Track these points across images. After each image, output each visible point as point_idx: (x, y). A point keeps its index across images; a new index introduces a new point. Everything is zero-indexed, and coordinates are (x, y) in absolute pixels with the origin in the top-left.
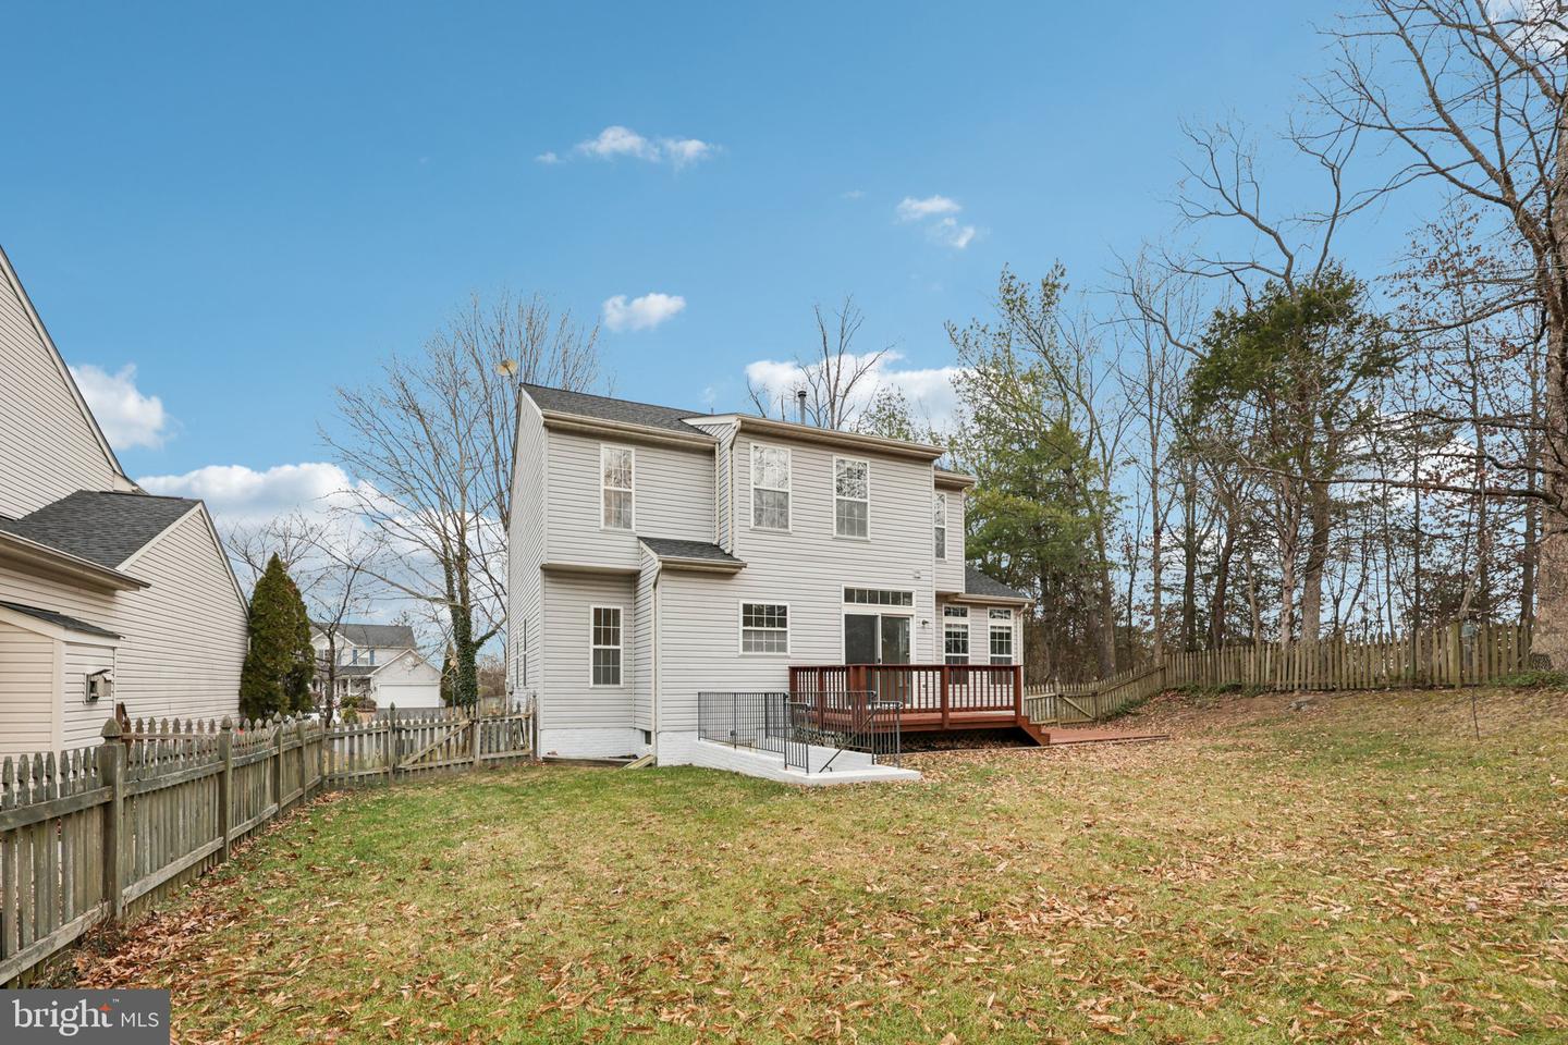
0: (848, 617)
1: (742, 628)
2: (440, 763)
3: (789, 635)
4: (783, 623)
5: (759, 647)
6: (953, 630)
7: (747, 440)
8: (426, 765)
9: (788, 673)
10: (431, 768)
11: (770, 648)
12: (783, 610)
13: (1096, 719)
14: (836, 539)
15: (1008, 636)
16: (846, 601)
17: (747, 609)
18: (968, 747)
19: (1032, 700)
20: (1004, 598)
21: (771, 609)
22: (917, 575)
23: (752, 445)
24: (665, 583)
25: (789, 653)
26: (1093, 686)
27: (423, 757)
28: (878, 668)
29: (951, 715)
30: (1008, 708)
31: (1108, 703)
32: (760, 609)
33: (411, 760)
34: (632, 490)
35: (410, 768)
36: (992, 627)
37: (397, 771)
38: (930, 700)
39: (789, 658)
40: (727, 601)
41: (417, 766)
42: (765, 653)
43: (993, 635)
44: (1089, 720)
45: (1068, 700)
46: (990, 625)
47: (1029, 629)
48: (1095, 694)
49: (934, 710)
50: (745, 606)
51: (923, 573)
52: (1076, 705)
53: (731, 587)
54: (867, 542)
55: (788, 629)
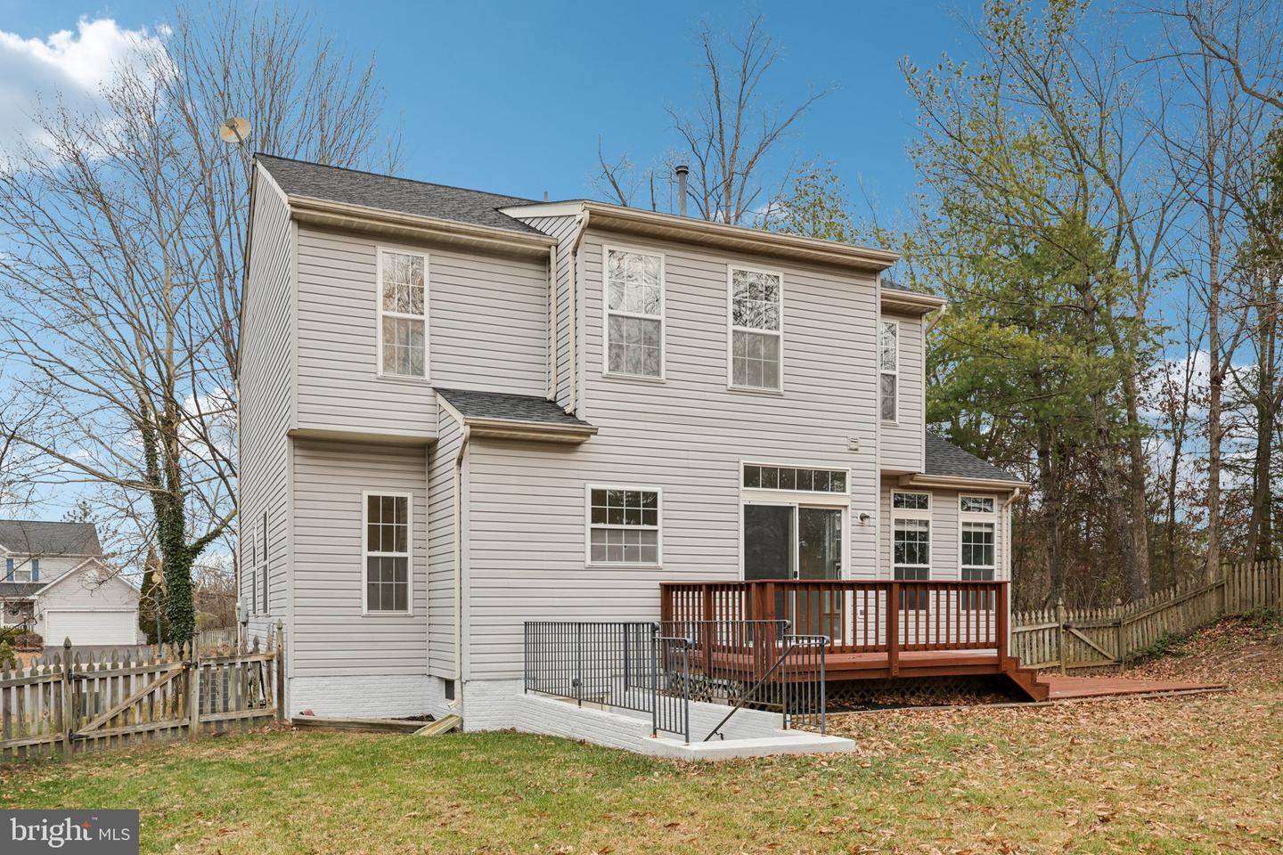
0: (749, 510)
1: (589, 525)
2: (140, 728)
3: (660, 535)
4: (651, 518)
5: (615, 554)
6: (906, 528)
7: (598, 241)
8: (119, 730)
9: (658, 593)
10: (126, 736)
11: (632, 555)
12: (652, 498)
13: (1119, 662)
14: (732, 391)
15: (989, 537)
16: (746, 485)
17: (598, 496)
18: (926, 703)
19: (1023, 633)
20: (983, 480)
21: (635, 496)
22: (854, 446)
23: (606, 248)
24: (475, 458)
25: (660, 563)
26: (1114, 613)
27: (114, 719)
28: (794, 586)
29: (903, 656)
30: (986, 645)
31: (1135, 638)
32: (616, 498)
33: (95, 724)
34: (426, 317)
35: (93, 735)
36: (965, 524)
37: (75, 740)
38: (871, 634)
40: (568, 485)
41: (107, 732)
42: (624, 564)
43: (967, 536)
44: (1106, 662)
45: (1078, 633)
46: (961, 520)
47: (1020, 528)
48: (1117, 625)
49: (876, 649)
50: (594, 492)
51: (862, 442)
52: (1088, 641)
53: (575, 465)
54: (779, 395)
55: (659, 527)
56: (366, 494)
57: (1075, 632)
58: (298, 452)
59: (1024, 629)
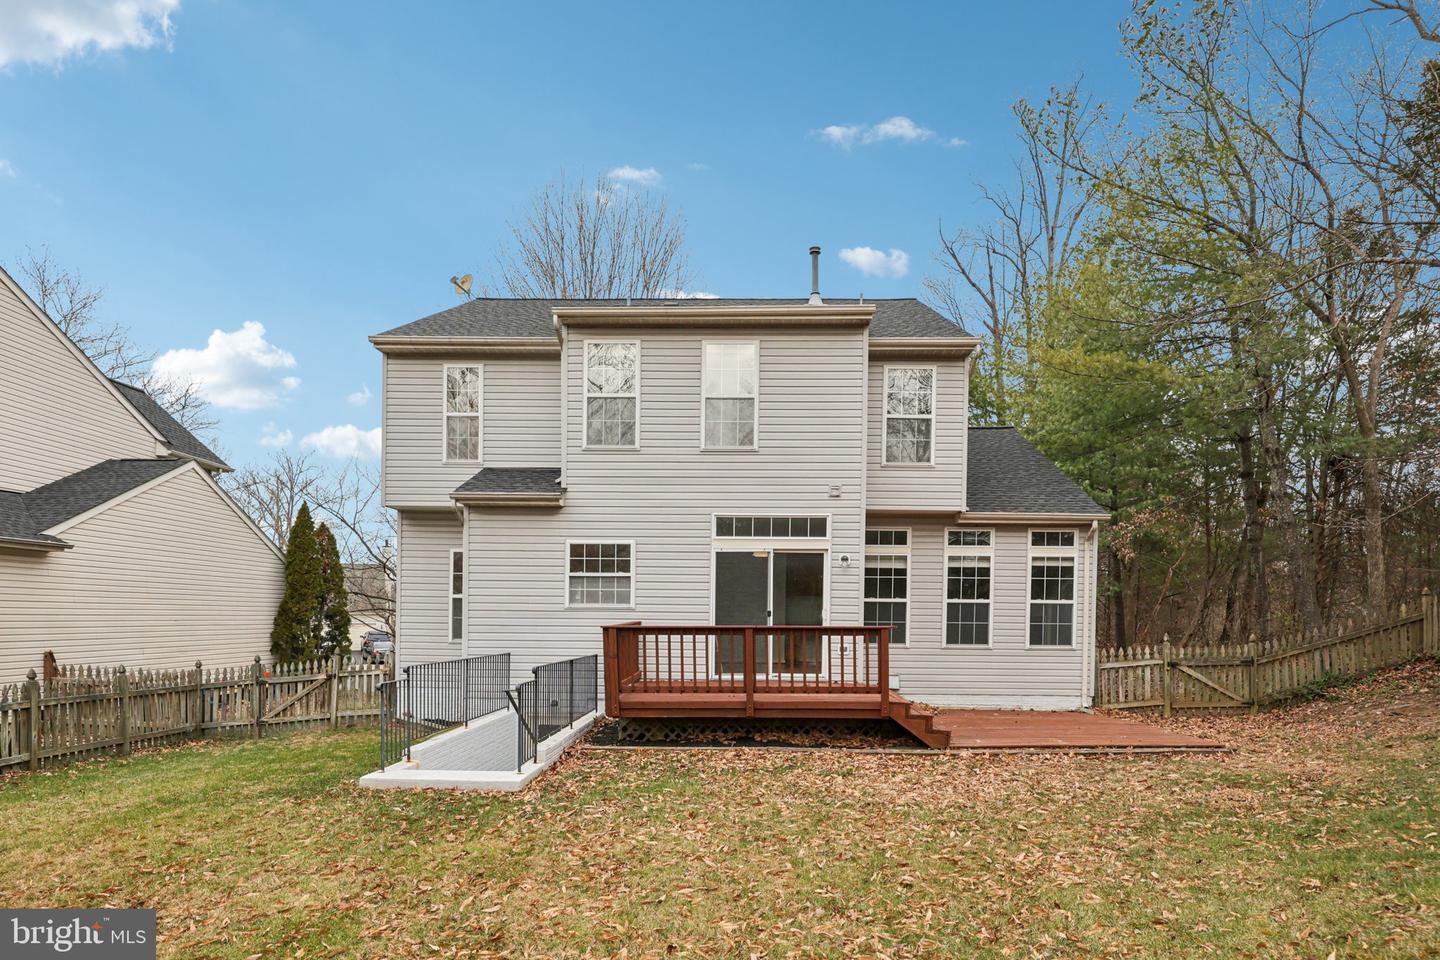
0: (720, 556)
1: (568, 574)
2: (299, 718)
3: (633, 581)
4: (625, 566)
5: (592, 597)
6: (963, 565)
7: (580, 337)
8: (288, 718)
10: (292, 723)
11: (608, 598)
12: (624, 549)
13: (1249, 705)
14: (705, 452)
16: (719, 533)
17: (576, 550)
19: (1117, 670)
21: (608, 550)
22: (835, 493)
23: (586, 342)
24: (472, 524)
25: (632, 605)
26: (1248, 650)
27: (284, 710)
28: (770, 631)
29: (758, 697)
31: (1278, 679)
32: (592, 550)
33: (272, 714)
34: (480, 414)
36: (1034, 559)
37: (261, 724)
39: (632, 610)
40: (553, 541)
41: (277, 720)
42: (600, 606)
43: (1037, 571)
44: (1232, 704)
45: (1191, 672)
46: (1031, 555)
48: (1248, 663)
50: (573, 547)
51: (844, 489)
52: (1204, 679)
53: (556, 524)
54: (753, 452)
55: (632, 574)
56: (453, 551)
57: (1185, 669)
58: (405, 522)
59: (1117, 665)
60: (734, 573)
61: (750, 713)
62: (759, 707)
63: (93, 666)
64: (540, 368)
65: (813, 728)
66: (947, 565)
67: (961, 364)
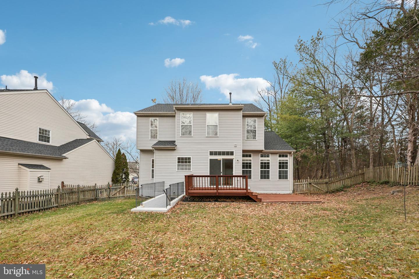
0: (210, 160)
1: (177, 164)
2: (118, 196)
4: (190, 162)
5: (182, 169)
6: (263, 162)
7: (179, 112)
8: (115, 196)
10: (116, 197)
11: (186, 169)
12: (189, 158)
13: (327, 192)
14: (207, 137)
15: (287, 163)
16: (210, 155)
17: (179, 159)
19: (298, 185)
20: (284, 151)
21: (186, 158)
22: (236, 146)
23: (181, 113)
24: (156, 153)
25: (191, 171)
26: (326, 180)
27: (115, 194)
29: (219, 191)
30: (243, 189)
31: (333, 187)
32: (182, 158)
33: (112, 195)
34: (158, 129)
35: (111, 197)
36: (279, 160)
37: (109, 197)
39: (191, 172)
40: (173, 157)
41: (113, 196)
42: (188, 171)
43: (280, 163)
44: (323, 192)
45: (314, 185)
46: (278, 159)
48: (326, 183)
50: (178, 158)
51: (237, 145)
52: (317, 187)
53: (175, 153)
54: (218, 137)
55: (191, 164)
56: (152, 159)
57: (313, 184)
58: (141, 153)
59: (298, 184)
60: (214, 164)
61: (217, 195)
62: (219, 193)
63: (72, 185)
64: (171, 119)
65: (231, 198)
66: (260, 162)
67: (262, 118)
